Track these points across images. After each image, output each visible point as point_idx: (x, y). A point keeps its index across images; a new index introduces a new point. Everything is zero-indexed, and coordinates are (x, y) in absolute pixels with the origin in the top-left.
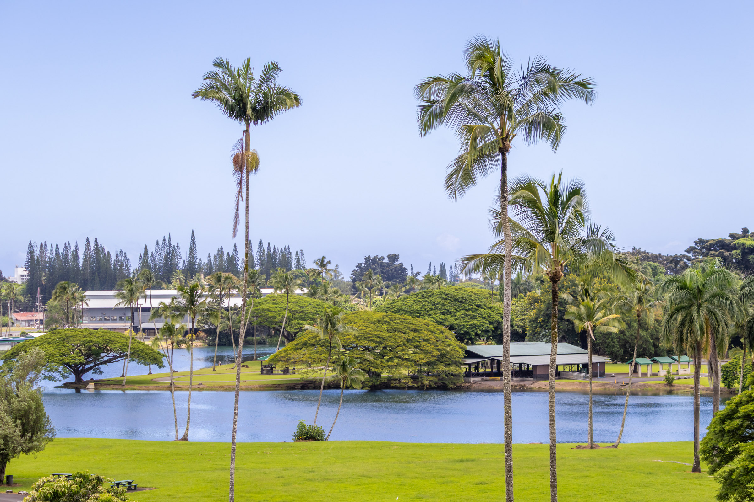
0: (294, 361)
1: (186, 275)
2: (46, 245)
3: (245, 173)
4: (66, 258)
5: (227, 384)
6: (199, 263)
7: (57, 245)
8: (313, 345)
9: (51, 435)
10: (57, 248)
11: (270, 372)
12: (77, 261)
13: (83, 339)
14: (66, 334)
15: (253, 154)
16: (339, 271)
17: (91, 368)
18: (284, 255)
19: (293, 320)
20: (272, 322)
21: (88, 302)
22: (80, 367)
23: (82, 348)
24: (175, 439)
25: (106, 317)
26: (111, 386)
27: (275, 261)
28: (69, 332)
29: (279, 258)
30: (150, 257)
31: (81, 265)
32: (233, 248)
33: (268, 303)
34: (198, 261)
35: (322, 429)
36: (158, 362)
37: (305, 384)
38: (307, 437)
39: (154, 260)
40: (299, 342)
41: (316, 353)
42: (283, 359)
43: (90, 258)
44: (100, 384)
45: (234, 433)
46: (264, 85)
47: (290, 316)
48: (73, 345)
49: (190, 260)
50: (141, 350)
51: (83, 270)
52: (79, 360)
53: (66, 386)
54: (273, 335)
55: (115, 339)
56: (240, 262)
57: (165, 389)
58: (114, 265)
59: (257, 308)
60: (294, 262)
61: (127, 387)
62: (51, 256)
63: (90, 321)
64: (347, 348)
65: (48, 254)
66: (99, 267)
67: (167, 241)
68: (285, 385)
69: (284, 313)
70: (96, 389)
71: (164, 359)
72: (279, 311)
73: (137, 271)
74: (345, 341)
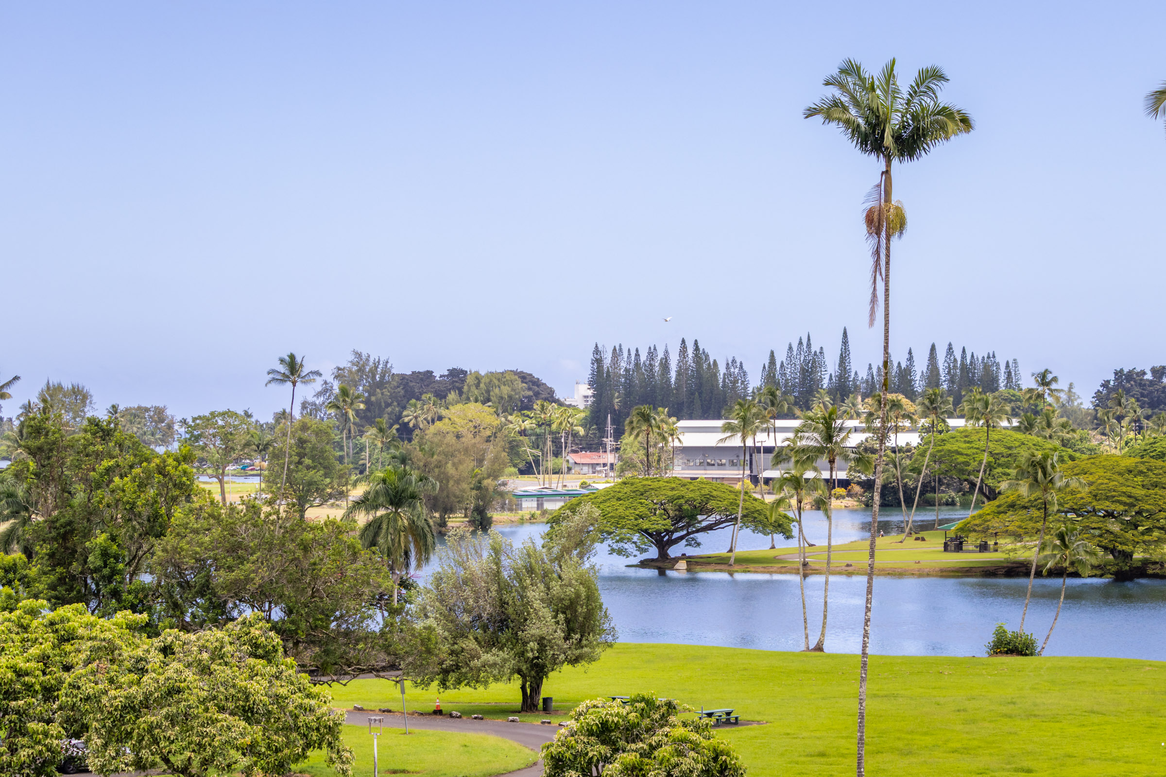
0: (994, 532)
1: (834, 397)
2: (621, 349)
3: (884, 236)
4: (651, 370)
5: (890, 566)
6: (854, 378)
7: (637, 350)
8: (1025, 508)
9: (610, 638)
10: (637, 355)
11: (959, 548)
12: (667, 374)
13: (670, 493)
14: (644, 485)
15: (897, 208)
16: (1074, 393)
17: (681, 538)
18: (986, 367)
19: (995, 468)
20: (962, 471)
21: (681, 437)
22: (665, 536)
23: (669, 507)
24: (803, 647)
25: (709, 461)
26: (713, 567)
27: (973, 376)
28: (649, 483)
29: (979, 371)
30: (778, 369)
31: (673, 380)
32: (907, 356)
33: (957, 441)
34: (853, 375)
35: (1033, 638)
36: (784, 530)
37: (1013, 568)
38: (1009, 650)
39: (785, 374)
40: (1002, 502)
41: (1030, 520)
42: (977, 528)
43: (687, 369)
44: (696, 562)
45: (866, 639)
46: (915, 101)
47: (991, 462)
48: (655, 501)
49: (841, 374)
50: (758, 511)
51: (676, 389)
52: (664, 525)
53: (644, 564)
54: (967, 492)
55: (719, 493)
56: (918, 378)
57: (794, 571)
58: (724, 381)
59: (940, 448)
60: (1003, 378)
61: (736, 568)
62: (628, 367)
63: (687, 467)
64: (1079, 512)
65: (623, 364)
66: (701, 384)
67: (805, 344)
68: (981, 569)
69: (981, 457)
70: (689, 570)
71: (794, 526)
72: (974, 454)
73: (759, 389)
74: (1075, 501)
